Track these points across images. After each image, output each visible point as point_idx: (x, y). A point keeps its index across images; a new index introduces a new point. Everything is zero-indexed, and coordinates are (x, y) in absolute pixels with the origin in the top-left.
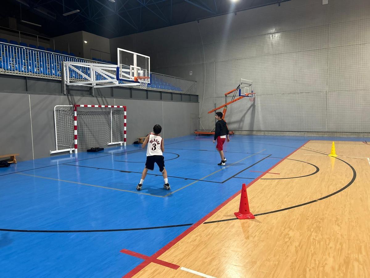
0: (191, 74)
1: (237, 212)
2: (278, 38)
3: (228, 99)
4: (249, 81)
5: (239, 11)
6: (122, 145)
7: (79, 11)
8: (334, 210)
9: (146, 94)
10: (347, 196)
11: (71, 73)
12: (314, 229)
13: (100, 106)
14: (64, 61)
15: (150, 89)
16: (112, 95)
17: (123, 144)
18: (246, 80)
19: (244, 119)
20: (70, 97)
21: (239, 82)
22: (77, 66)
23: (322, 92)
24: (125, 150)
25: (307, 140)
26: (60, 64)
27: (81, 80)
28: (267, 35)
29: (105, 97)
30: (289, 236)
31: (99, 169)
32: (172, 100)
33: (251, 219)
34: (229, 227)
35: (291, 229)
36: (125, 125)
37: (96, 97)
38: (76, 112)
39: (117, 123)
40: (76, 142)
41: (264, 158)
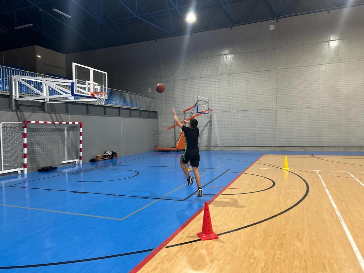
0: (150, 91)
1: (200, 232)
2: (232, 59)
3: (186, 116)
4: (206, 99)
5: (195, 33)
6: (77, 163)
7: (32, 25)
8: (294, 225)
9: (104, 110)
10: (303, 209)
11: (21, 88)
12: (278, 247)
13: (53, 123)
14: (13, 75)
15: (108, 105)
16: (67, 111)
17: (79, 162)
18: (203, 98)
19: (202, 134)
20: (19, 113)
21: (197, 100)
22: (28, 80)
23: (272, 109)
24: (80, 168)
25: (261, 154)
26: (8, 78)
27: (33, 95)
28: (221, 56)
29: (59, 113)
30: (254, 256)
31: (51, 190)
32: (131, 116)
33: (214, 240)
34: (192, 250)
35: (255, 248)
36: (81, 142)
37: (49, 113)
38: (25, 129)
39: (72, 141)
40: (25, 161)
41: (223, 173)
